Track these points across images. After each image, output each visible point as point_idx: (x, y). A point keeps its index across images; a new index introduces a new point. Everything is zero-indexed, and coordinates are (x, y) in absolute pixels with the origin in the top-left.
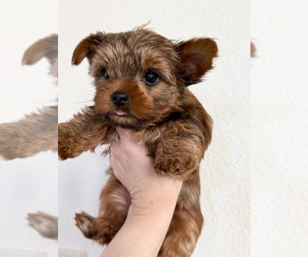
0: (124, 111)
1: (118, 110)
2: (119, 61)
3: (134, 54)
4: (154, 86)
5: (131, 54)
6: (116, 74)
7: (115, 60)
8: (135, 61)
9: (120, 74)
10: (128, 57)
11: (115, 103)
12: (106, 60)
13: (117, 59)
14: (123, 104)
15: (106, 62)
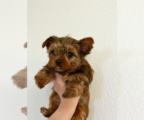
0: (60, 67)
1: (57, 66)
2: (59, 49)
3: (64, 47)
4: (71, 58)
5: (63, 46)
6: (57, 53)
7: (57, 48)
8: (65, 49)
9: (59, 53)
10: (62, 48)
11: (57, 64)
12: (54, 48)
13: (58, 48)
14: (59, 64)
15: (54, 49)
